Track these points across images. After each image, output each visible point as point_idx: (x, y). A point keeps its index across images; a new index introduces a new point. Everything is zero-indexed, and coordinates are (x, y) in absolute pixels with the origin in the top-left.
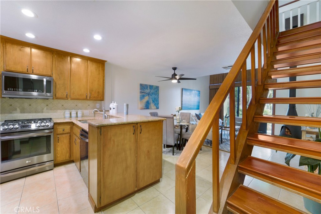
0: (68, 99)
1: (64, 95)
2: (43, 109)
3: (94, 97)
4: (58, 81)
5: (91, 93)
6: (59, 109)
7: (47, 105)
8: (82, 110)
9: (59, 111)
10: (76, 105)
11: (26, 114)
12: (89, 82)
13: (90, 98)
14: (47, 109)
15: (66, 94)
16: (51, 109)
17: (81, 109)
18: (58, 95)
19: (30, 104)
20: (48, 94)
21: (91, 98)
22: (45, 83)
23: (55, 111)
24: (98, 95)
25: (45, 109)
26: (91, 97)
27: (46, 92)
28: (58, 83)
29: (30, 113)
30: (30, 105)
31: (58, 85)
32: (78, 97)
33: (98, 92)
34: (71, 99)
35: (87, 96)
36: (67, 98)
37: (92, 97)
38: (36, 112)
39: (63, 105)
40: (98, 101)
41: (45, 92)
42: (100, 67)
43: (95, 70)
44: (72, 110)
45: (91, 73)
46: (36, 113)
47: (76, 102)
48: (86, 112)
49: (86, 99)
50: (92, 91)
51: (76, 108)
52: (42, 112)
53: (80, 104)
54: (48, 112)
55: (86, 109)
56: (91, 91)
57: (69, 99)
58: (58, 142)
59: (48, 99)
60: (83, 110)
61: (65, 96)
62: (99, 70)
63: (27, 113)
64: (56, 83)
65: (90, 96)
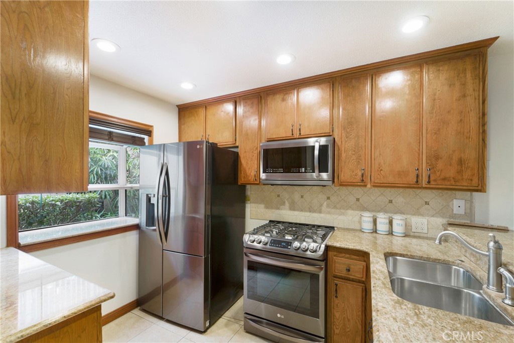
0: (365, 186)
1: (356, 175)
2: (321, 205)
3: (444, 179)
4: (344, 143)
5: (432, 167)
6: (351, 208)
7: (328, 198)
8: (405, 216)
9: (350, 212)
10: (391, 202)
11: (296, 213)
12: (424, 131)
13: (429, 182)
14: (328, 206)
15: (360, 174)
16: (335, 207)
17: (402, 213)
18: (344, 176)
19: (302, 195)
20: (324, 176)
21: (432, 182)
22: (316, 152)
23: (342, 211)
24: (460, 172)
25: (325, 204)
26: (432, 178)
27: (320, 172)
28: (343, 148)
29: (302, 211)
30: (302, 197)
31: (343, 152)
32: (391, 179)
33: (461, 162)
34: (374, 186)
35: (418, 176)
36: (362, 183)
37: (435, 180)
38: (311, 210)
39: (358, 200)
40: (458, 194)
41: (317, 170)
42: (465, 71)
43: (446, 88)
44: (379, 211)
45: (434, 100)
46: (310, 212)
47: (389, 193)
48: (420, 223)
49: (416, 185)
50: (437, 158)
51: (390, 208)
52: (320, 212)
53: (400, 198)
54: (329, 213)
55: (417, 213)
56: (434, 158)
57: (369, 186)
58: (336, 297)
59: (325, 186)
60: (409, 216)
61: (359, 178)
62: (464, 84)
63: (298, 210)
64: (339, 150)
65: (429, 177)
